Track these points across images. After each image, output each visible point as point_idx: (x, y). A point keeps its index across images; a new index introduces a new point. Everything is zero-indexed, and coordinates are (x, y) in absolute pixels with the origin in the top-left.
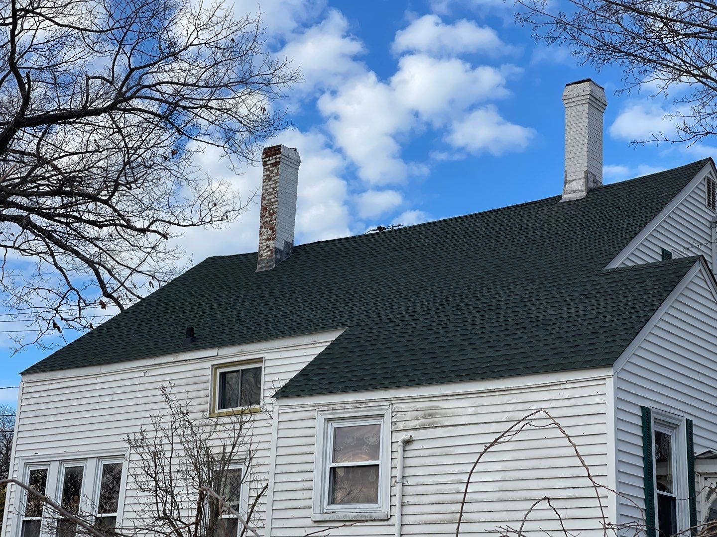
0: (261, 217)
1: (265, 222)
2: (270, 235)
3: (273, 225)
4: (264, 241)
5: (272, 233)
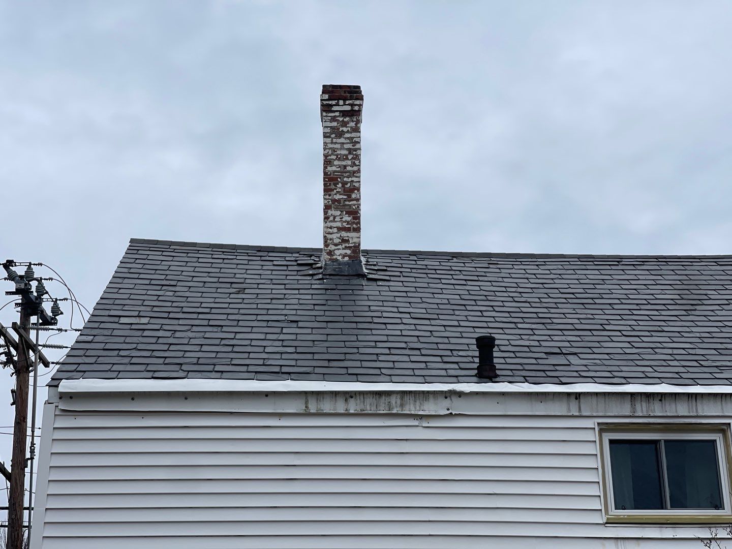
2: (348, 223)
3: (354, 208)
4: (335, 230)
5: (352, 221)
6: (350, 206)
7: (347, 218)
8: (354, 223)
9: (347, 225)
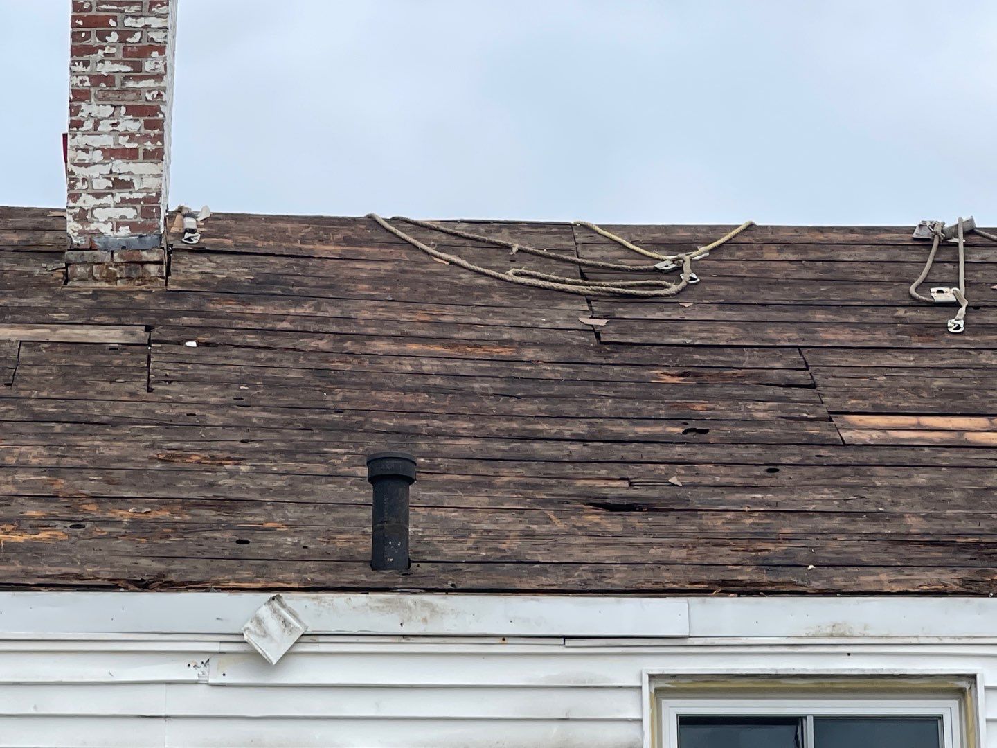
0: (75, 51)
1: (97, 79)
2: (132, 137)
3: (149, 97)
4: (98, 156)
5: (143, 131)
6: (138, 92)
7: (131, 124)
8: (147, 137)
9: (129, 142)
